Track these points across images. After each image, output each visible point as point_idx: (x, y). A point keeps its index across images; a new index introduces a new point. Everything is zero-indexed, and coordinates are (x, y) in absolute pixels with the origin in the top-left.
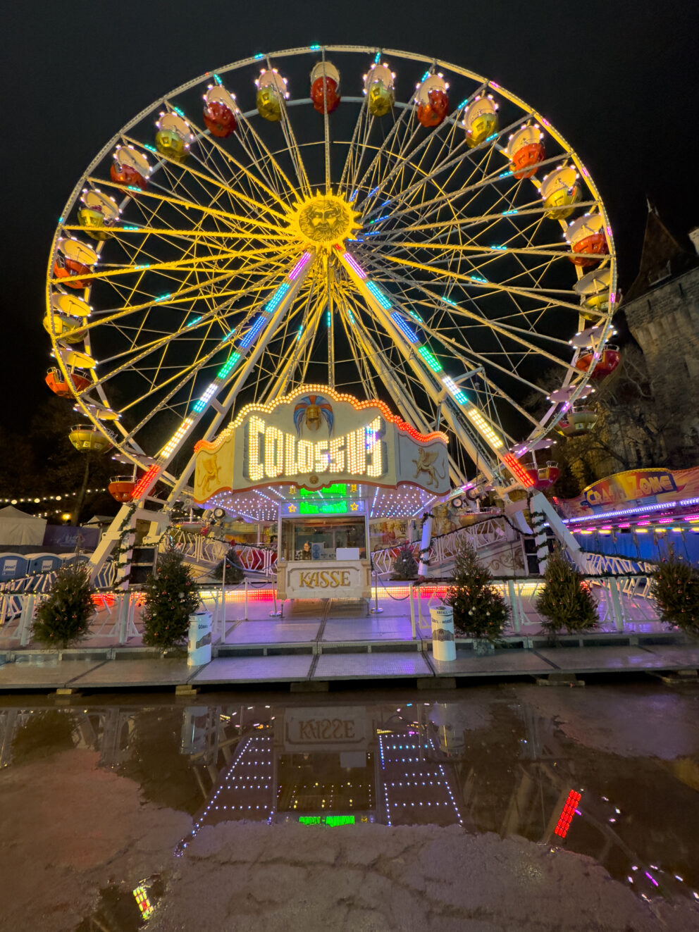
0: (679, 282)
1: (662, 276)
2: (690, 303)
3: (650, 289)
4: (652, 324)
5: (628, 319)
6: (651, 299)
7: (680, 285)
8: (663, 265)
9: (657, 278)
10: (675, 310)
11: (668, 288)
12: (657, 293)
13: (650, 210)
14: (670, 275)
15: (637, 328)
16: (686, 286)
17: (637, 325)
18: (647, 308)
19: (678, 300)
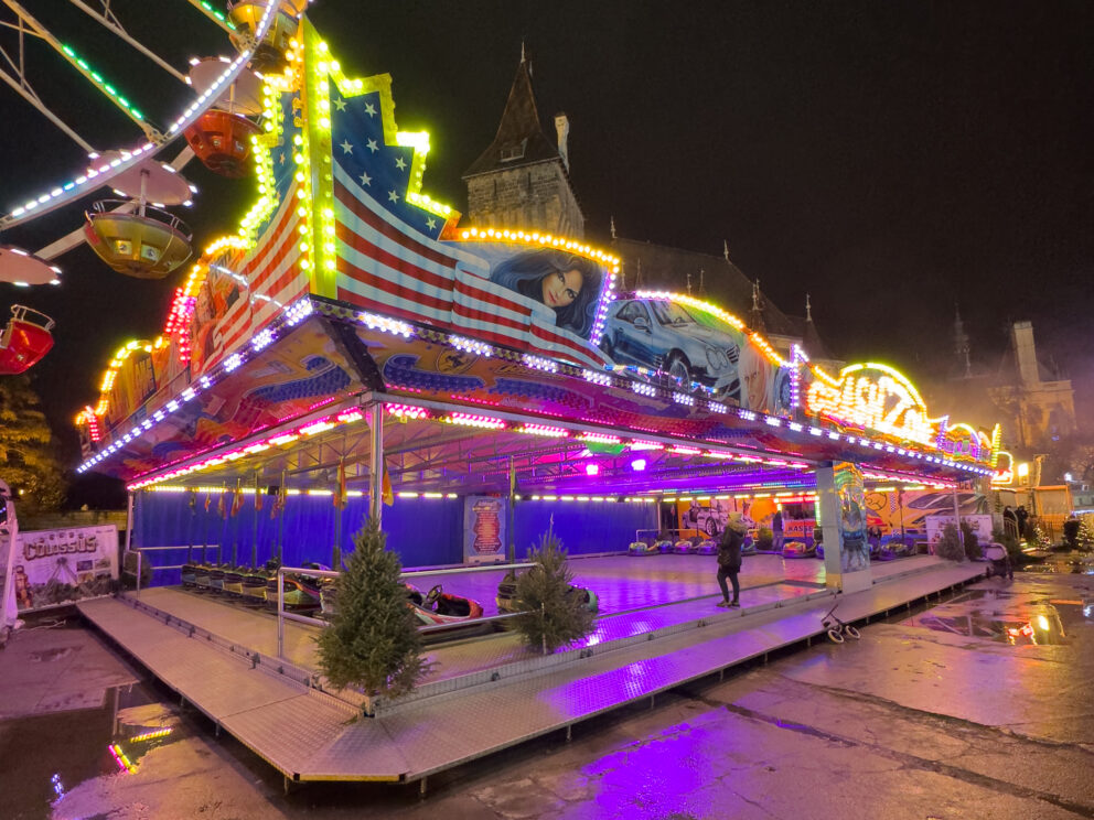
0: (529, 169)
1: (515, 155)
2: (534, 203)
3: (500, 166)
4: (493, 215)
5: (469, 198)
6: (499, 181)
7: (529, 174)
8: (518, 142)
9: (509, 156)
10: (519, 206)
11: (517, 173)
12: (506, 175)
13: (523, 60)
14: (522, 156)
15: (477, 214)
16: (534, 179)
17: (478, 210)
18: (492, 191)
19: (523, 194)
